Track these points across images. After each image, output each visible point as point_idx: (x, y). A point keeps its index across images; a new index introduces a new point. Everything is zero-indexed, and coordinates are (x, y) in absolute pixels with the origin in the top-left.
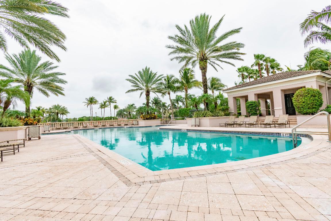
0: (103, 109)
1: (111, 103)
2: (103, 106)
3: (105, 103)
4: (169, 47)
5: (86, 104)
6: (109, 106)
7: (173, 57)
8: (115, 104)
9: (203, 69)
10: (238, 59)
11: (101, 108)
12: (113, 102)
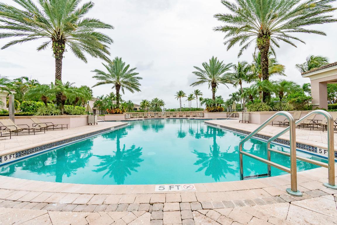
0: (190, 101)
1: (198, 96)
2: (190, 98)
3: (191, 95)
4: (217, 30)
5: (176, 96)
6: (196, 99)
7: (227, 41)
8: (200, 96)
9: (262, 49)
10: (327, 21)
11: (189, 100)
12: (199, 95)
